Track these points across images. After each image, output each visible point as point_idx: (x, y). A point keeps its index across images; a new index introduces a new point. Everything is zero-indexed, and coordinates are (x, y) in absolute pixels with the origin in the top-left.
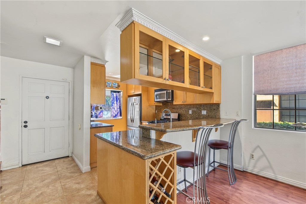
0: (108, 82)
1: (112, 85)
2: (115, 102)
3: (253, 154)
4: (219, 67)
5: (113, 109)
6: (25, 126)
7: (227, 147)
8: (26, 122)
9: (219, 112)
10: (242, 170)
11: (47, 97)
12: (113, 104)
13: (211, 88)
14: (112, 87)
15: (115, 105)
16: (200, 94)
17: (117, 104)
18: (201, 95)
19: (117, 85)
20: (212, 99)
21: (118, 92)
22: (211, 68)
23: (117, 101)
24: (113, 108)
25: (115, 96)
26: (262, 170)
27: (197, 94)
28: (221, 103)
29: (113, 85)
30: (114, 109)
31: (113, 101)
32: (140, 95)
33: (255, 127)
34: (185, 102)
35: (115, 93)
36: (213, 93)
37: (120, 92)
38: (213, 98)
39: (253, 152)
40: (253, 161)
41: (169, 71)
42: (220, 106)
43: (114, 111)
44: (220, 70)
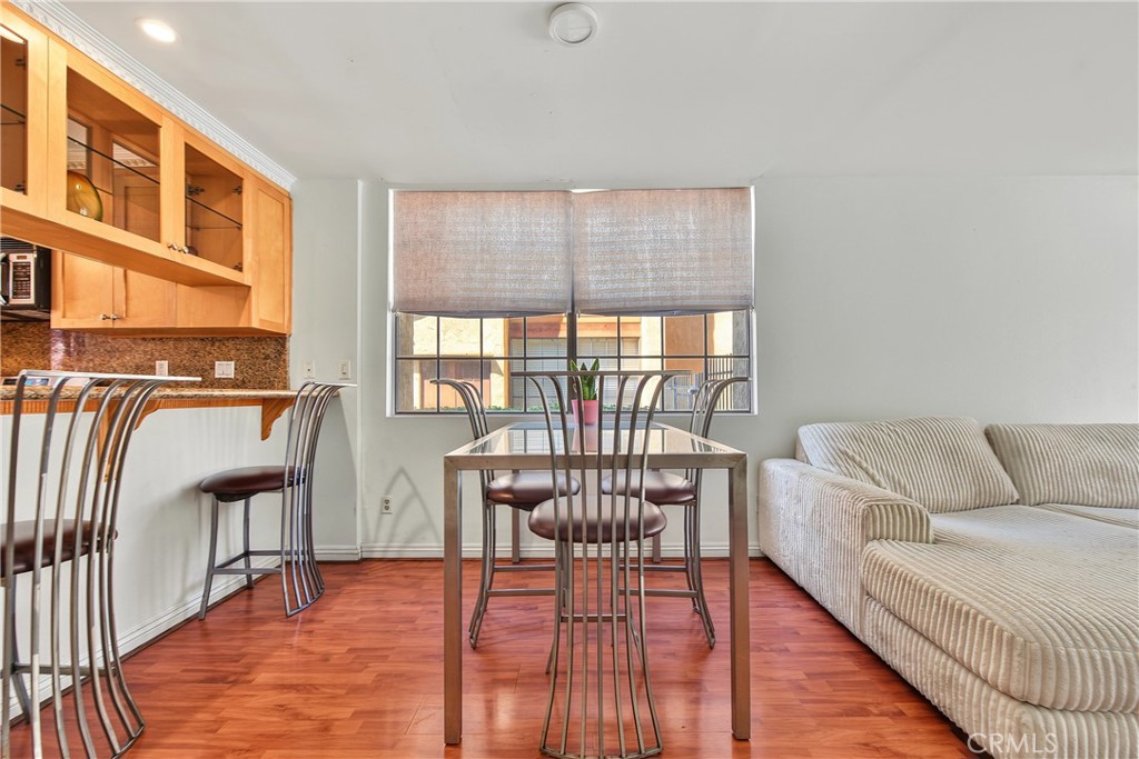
3: (389, 497)
4: (284, 200)
7: (280, 484)
9: (286, 367)
10: (356, 558)
13: (239, 268)
16: (194, 290)
18: (197, 293)
20: (245, 313)
22: (239, 190)
26: (409, 540)
27: (182, 288)
28: (293, 332)
33: (397, 413)
34: (120, 318)
36: (250, 287)
38: (246, 307)
39: (388, 491)
40: (388, 519)
42: (287, 344)
44: (287, 209)
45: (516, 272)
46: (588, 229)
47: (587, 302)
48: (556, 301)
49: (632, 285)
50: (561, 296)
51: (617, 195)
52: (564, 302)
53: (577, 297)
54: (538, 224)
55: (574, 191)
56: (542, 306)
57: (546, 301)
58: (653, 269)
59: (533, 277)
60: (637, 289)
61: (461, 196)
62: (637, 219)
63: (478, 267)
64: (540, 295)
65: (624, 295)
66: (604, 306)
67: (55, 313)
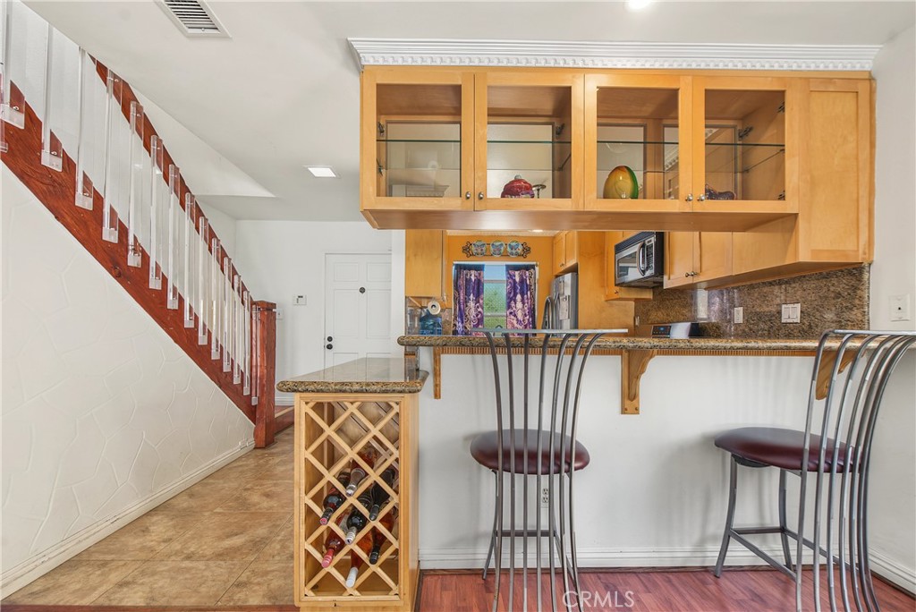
0: (496, 241)
1: (506, 249)
2: (519, 297)
4: (861, 89)
5: (512, 317)
6: (330, 347)
8: (330, 339)
9: (863, 306)
11: (362, 290)
12: (512, 302)
13: (780, 197)
14: (505, 255)
15: (519, 305)
16: (746, 234)
17: (523, 303)
19: (520, 247)
20: (790, 246)
21: (527, 268)
22: (783, 106)
23: (523, 294)
24: (511, 313)
25: (517, 279)
27: (736, 235)
29: (509, 249)
30: (515, 316)
31: (512, 295)
32: (573, 270)
34: (695, 274)
35: (517, 273)
36: (796, 214)
37: (533, 267)
38: (793, 239)
41: (554, 169)
43: (515, 322)
44: (865, 98)
67: (665, 277)
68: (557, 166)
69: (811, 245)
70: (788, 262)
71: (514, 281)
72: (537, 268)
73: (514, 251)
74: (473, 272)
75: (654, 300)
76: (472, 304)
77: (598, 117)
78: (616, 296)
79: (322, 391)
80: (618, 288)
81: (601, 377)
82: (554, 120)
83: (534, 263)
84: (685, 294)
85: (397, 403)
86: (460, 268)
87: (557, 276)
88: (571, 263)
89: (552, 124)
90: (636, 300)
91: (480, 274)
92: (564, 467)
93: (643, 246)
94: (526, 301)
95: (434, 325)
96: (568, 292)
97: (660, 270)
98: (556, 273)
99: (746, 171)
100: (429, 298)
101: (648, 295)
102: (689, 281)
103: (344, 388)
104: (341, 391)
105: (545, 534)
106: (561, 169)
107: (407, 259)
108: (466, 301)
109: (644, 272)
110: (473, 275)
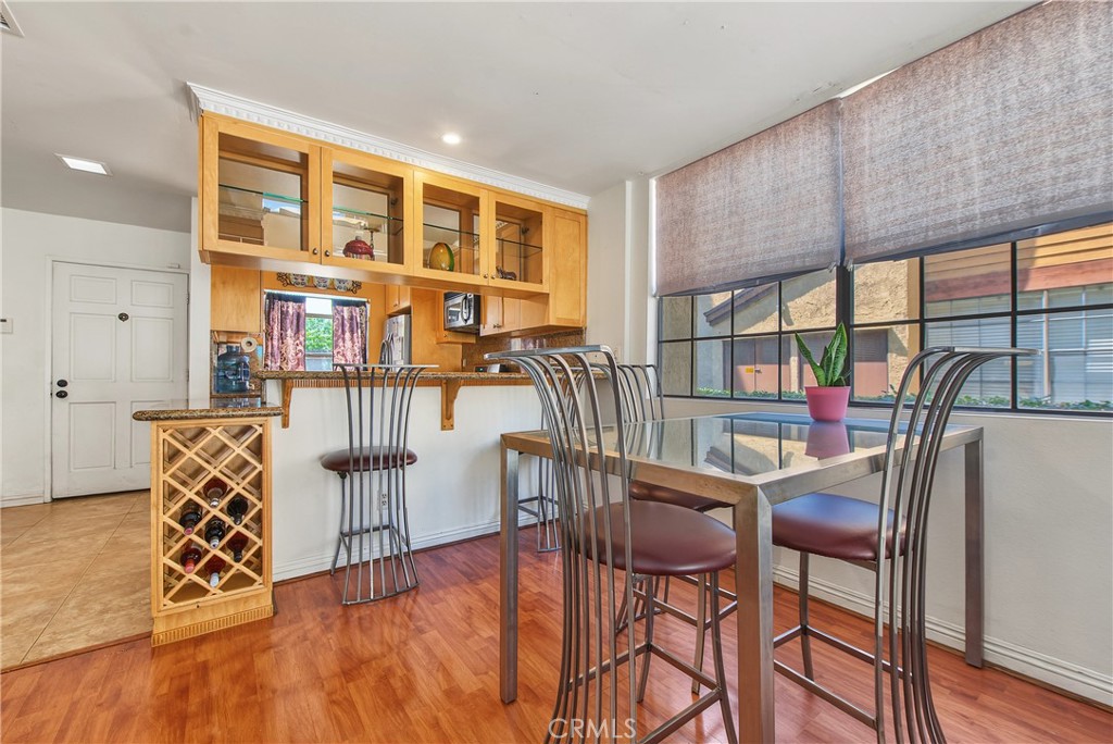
1: (332, 284)
2: (348, 335)
4: (580, 217)
6: (61, 395)
8: (63, 383)
11: (123, 317)
12: (340, 340)
14: (332, 289)
15: (348, 344)
17: (353, 343)
19: (350, 282)
21: (358, 304)
23: (352, 332)
24: (338, 353)
25: (346, 316)
28: (588, 325)
29: (338, 283)
30: (343, 355)
31: (339, 333)
32: (407, 311)
34: (500, 326)
35: (345, 308)
36: (548, 295)
37: (364, 304)
41: (389, 234)
42: (584, 335)
44: (583, 226)
45: (767, 228)
46: (866, 138)
47: (863, 245)
48: (819, 254)
49: (943, 203)
50: (824, 247)
51: (914, 70)
52: (831, 253)
53: (848, 241)
54: (796, 160)
55: (842, 95)
56: (798, 264)
57: (803, 256)
58: (984, 166)
59: (789, 230)
60: (951, 207)
61: (711, 160)
62: (952, 92)
63: (727, 233)
64: (798, 250)
65: (924, 222)
66: (890, 246)
67: (482, 326)
68: (391, 231)
69: (558, 315)
70: (546, 324)
71: (343, 317)
72: (368, 306)
73: (343, 285)
74: (291, 304)
75: (477, 343)
76: (290, 341)
77: (424, 197)
78: (445, 340)
79: (186, 418)
80: (447, 333)
81: (425, 402)
82: (388, 192)
83: (365, 300)
84: (498, 341)
85: (261, 426)
86: (271, 297)
87: (391, 316)
88: (405, 304)
89: (388, 195)
90: (463, 344)
91: (300, 307)
92: (399, 463)
93: (466, 298)
94: (356, 340)
95: (238, 364)
96: (402, 332)
97: (478, 320)
98: (390, 312)
99: (525, 257)
100: (245, 333)
101: (472, 340)
102: (496, 331)
103: (210, 414)
104: (206, 417)
105: (385, 527)
106: (395, 234)
107: (213, 285)
108: (282, 338)
109: (466, 321)
110: (291, 307)
